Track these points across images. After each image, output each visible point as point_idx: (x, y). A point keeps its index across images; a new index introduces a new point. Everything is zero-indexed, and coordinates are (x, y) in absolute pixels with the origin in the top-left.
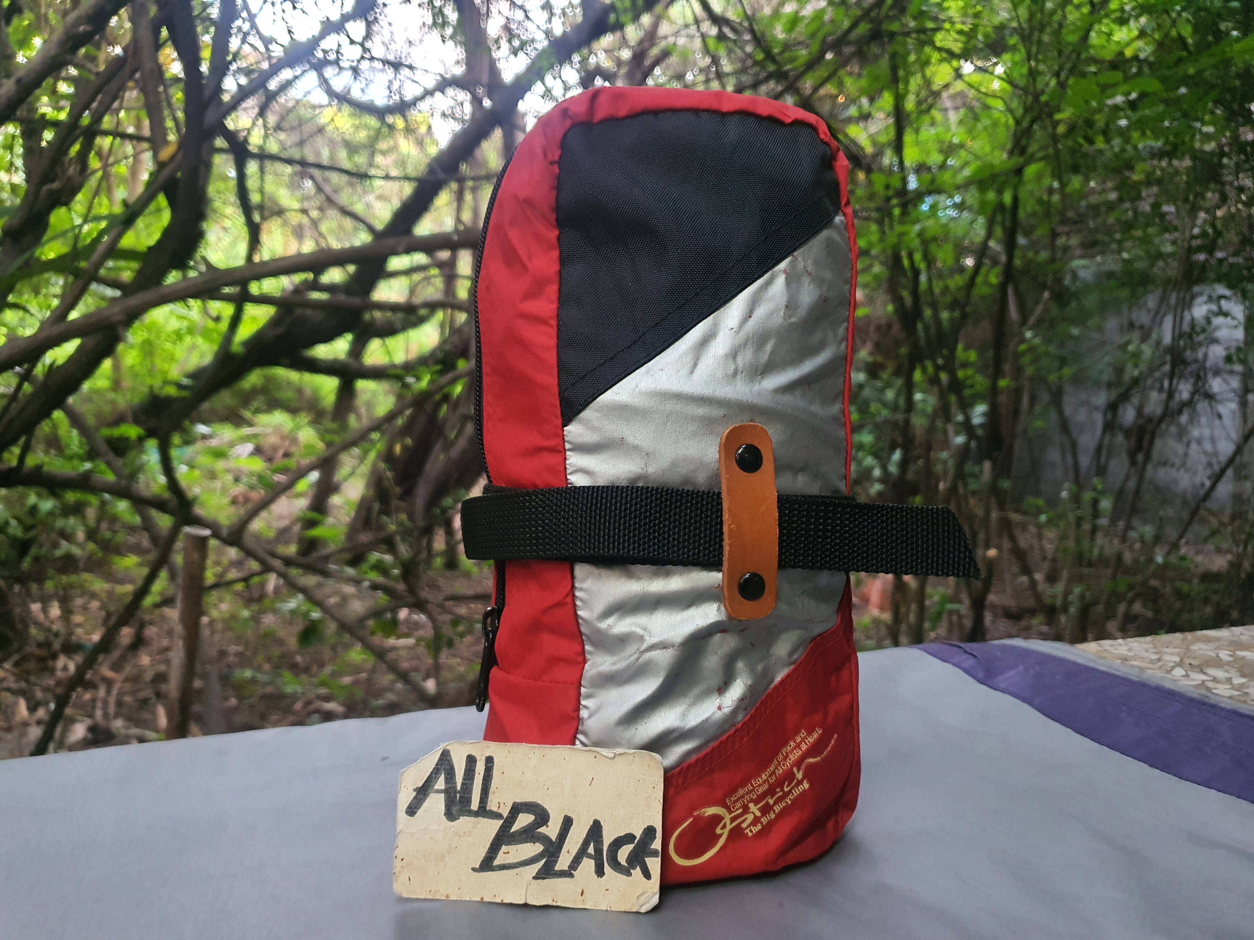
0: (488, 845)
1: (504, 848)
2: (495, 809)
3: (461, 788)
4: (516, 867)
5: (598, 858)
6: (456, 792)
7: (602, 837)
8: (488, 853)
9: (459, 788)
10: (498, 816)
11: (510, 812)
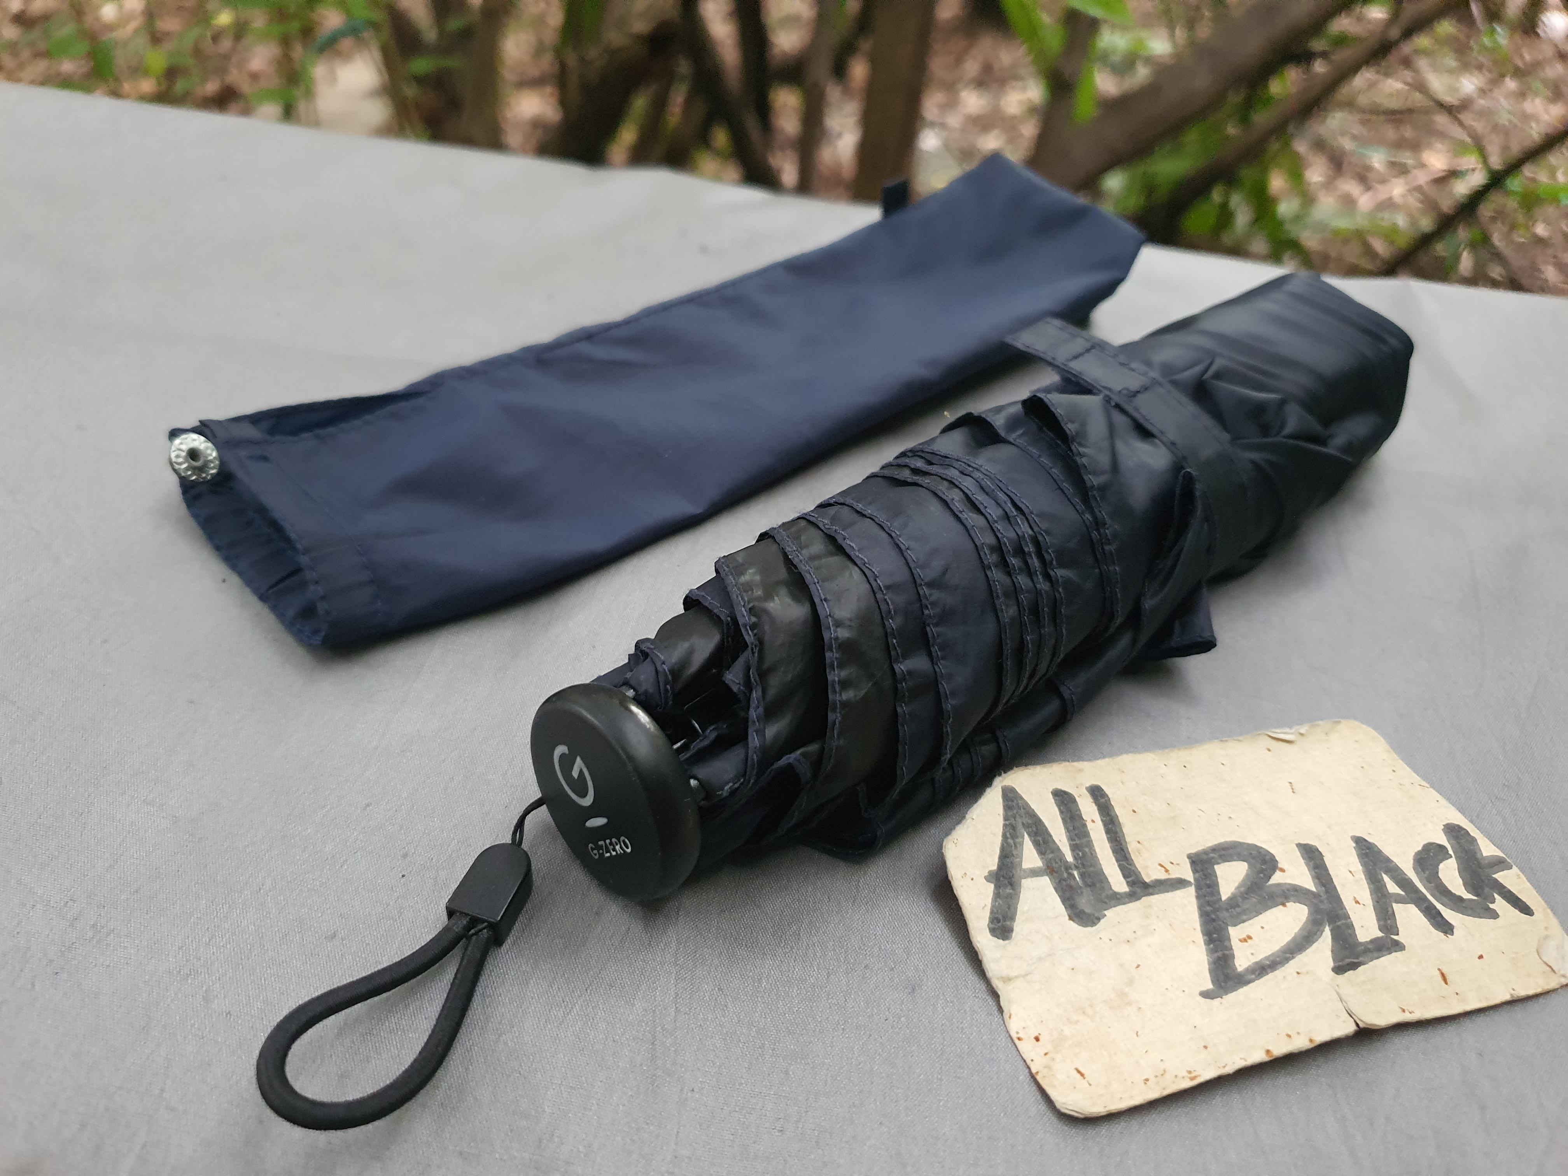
0: (1200, 938)
1: (1235, 933)
2: (1162, 875)
3: (1075, 858)
4: (1287, 960)
5: (1413, 896)
6: (1068, 867)
7: (1388, 860)
8: (1211, 952)
9: (1069, 858)
10: (1179, 883)
11: (1195, 871)
